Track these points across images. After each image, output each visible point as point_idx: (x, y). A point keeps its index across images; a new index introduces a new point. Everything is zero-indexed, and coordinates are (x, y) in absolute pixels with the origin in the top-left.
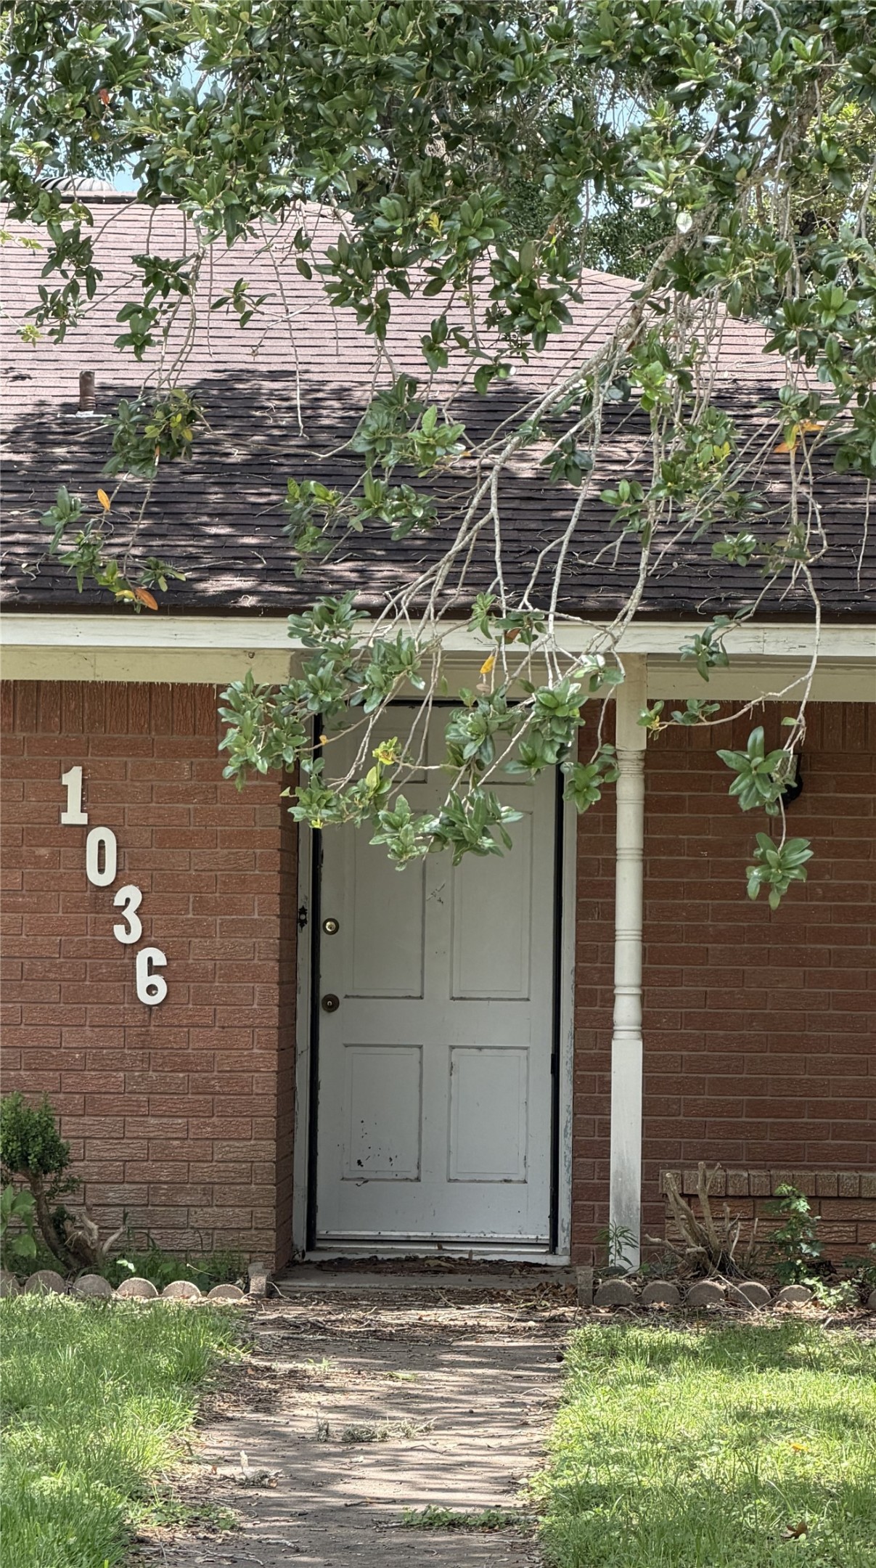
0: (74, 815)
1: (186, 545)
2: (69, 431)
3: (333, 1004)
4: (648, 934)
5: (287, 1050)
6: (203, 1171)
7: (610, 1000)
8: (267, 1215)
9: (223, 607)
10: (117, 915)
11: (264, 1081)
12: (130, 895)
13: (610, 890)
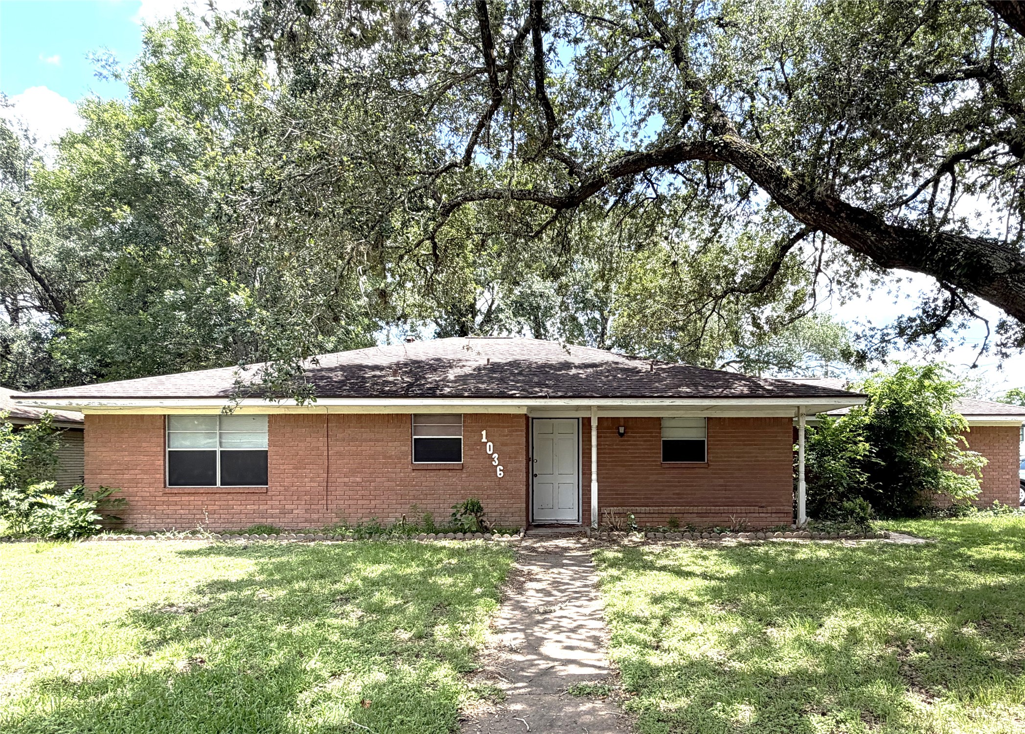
0: (484, 440)
1: (505, 386)
2: (484, 369)
3: (536, 475)
4: (598, 462)
5: (527, 485)
6: (511, 510)
7: (591, 474)
8: (524, 518)
9: (512, 397)
10: (493, 460)
11: (523, 492)
12: (496, 456)
13: (590, 453)
